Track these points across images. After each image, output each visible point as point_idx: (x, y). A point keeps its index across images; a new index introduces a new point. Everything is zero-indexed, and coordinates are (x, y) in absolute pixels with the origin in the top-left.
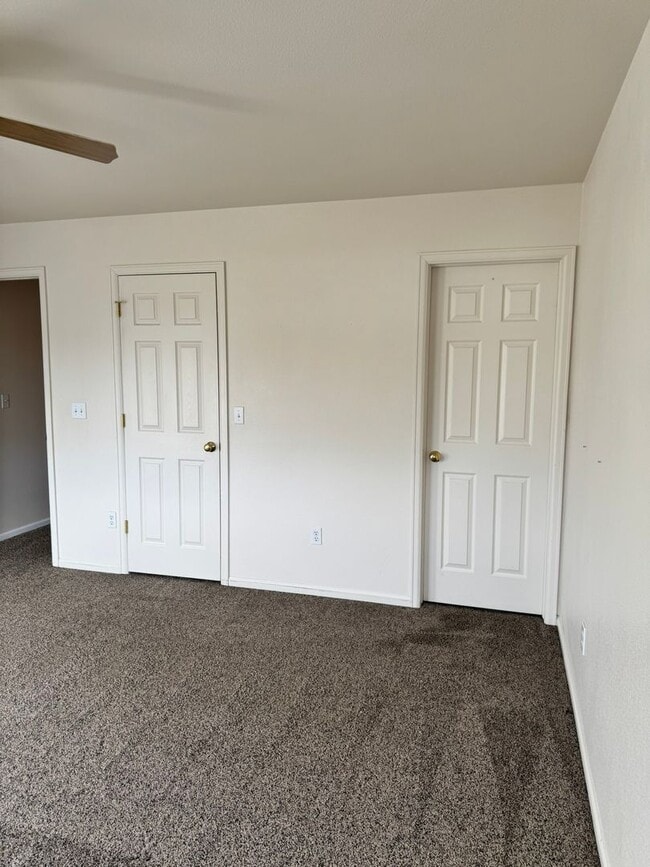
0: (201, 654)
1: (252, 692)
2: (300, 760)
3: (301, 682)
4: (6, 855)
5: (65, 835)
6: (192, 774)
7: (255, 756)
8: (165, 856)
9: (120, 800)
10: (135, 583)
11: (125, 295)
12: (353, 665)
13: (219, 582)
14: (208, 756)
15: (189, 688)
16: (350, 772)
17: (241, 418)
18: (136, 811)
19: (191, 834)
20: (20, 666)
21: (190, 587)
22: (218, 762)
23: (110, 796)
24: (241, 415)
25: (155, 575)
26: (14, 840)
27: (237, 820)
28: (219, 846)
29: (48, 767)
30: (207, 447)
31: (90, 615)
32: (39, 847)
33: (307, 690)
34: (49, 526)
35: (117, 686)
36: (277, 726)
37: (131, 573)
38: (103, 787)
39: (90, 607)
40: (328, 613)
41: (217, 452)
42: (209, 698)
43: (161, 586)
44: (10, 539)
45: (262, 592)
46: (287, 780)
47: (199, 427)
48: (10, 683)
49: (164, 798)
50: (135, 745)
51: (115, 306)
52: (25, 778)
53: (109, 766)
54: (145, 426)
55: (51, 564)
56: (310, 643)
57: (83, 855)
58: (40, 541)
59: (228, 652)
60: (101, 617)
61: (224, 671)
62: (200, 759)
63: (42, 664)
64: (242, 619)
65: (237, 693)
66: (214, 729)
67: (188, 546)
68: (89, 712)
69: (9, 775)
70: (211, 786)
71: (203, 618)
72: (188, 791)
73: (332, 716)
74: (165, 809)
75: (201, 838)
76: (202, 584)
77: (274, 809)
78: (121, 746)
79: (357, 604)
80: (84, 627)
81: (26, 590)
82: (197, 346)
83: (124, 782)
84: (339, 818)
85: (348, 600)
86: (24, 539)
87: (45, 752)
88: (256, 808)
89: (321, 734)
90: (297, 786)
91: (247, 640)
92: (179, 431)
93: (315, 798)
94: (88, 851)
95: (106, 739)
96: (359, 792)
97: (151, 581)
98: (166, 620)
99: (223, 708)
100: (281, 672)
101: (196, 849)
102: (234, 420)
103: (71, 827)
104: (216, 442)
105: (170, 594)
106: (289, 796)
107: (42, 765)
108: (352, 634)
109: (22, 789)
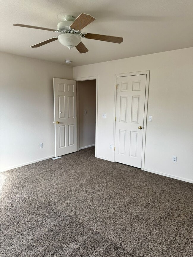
0: (136, 189)
1: (152, 204)
2: (168, 229)
3: (168, 205)
4: (84, 233)
5: (99, 232)
6: (133, 224)
7: (153, 224)
8: (126, 246)
9: (113, 226)
10: (116, 165)
11: (119, 83)
12: (187, 203)
13: (141, 169)
14: (139, 220)
15: (132, 199)
16: (186, 238)
17: (151, 120)
18: (117, 231)
19: (133, 242)
20: (87, 183)
21: (132, 169)
22: (141, 223)
23: (110, 224)
24: (151, 118)
25: (122, 164)
26: (86, 229)
27: (147, 242)
28: (142, 248)
29: (94, 212)
30: (139, 128)
31: (105, 172)
32: (92, 233)
33: (170, 208)
34: (95, 146)
35: (112, 194)
36: (160, 217)
37: (115, 162)
38: (109, 221)
39: (105, 170)
40: (177, 185)
41: (142, 129)
42: (138, 203)
43: (124, 167)
44: (85, 149)
45: (154, 174)
46: (163, 234)
47: (137, 122)
48: (85, 187)
49: (125, 229)
50: (117, 212)
51: (116, 86)
52: (89, 213)
53: (110, 216)
54: (121, 121)
55: (95, 156)
56: (171, 193)
57: (104, 239)
58: (92, 150)
59: (144, 190)
60: (107, 173)
61: (143, 196)
62: (136, 221)
63: (93, 183)
64: (148, 181)
65: (147, 203)
66: (140, 213)
67: (132, 157)
68: (105, 199)
69: (85, 212)
70: (139, 229)
71: (136, 179)
72: (132, 229)
73: (179, 218)
74: (126, 233)
75: (136, 244)
76: (136, 169)
77: (159, 242)
78: (113, 211)
79: (188, 183)
80: (103, 175)
81: (89, 162)
82: (139, 98)
83: (114, 221)
84: (182, 251)
85: (185, 182)
86: (88, 149)
87: (93, 207)
88: (154, 240)
89: (175, 223)
90: (167, 237)
91: (150, 188)
92: (131, 123)
93: (173, 243)
94: (105, 238)
95: (109, 208)
96: (189, 245)
97: (121, 165)
98: (125, 177)
99: (143, 207)
100: (161, 200)
101: (135, 247)
102: (149, 120)
103: (100, 230)
104: (142, 126)
105: (126, 170)
106: (164, 240)
107: (93, 211)
108: (186, 193)
109: (88, 216)
